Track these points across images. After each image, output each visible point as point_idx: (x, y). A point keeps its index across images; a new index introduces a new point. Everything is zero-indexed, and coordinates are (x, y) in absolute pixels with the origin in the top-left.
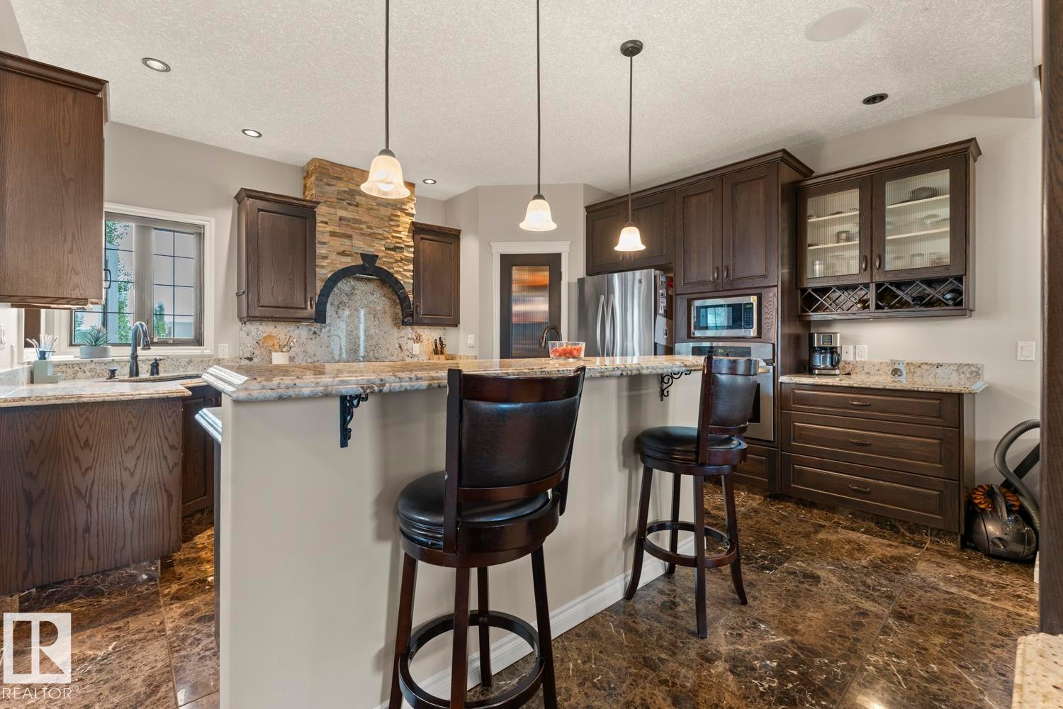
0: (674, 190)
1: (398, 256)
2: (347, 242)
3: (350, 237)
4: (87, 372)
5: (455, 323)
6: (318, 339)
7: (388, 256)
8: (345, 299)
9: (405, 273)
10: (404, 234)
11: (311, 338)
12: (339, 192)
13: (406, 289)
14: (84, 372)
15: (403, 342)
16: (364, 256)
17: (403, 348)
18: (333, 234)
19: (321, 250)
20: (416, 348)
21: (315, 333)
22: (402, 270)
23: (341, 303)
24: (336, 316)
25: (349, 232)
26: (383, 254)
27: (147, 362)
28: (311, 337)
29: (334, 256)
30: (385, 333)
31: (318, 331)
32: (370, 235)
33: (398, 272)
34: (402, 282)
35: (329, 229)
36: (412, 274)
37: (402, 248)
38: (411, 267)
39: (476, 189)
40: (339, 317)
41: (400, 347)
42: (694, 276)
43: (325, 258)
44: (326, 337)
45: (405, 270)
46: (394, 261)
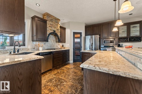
0: (101, 24)
1: (58, 31)
2: (51, 28)
3: (52, 27)
5: (65, 42)
10: (59, 28)
12: (50, 19)
13: (59, 37)
16: (54, 31)
18: (49, 26)
19: (48, 29)
20: (59, 46)
25: (52, 26)
26: (56, 31)
29: (49, 30)
32: (55, 27)
34: (59, 35)
35: (49, 25)
38: (60, 33)
39: (70, 22)
42: (104, 36)
43: (48, 30)
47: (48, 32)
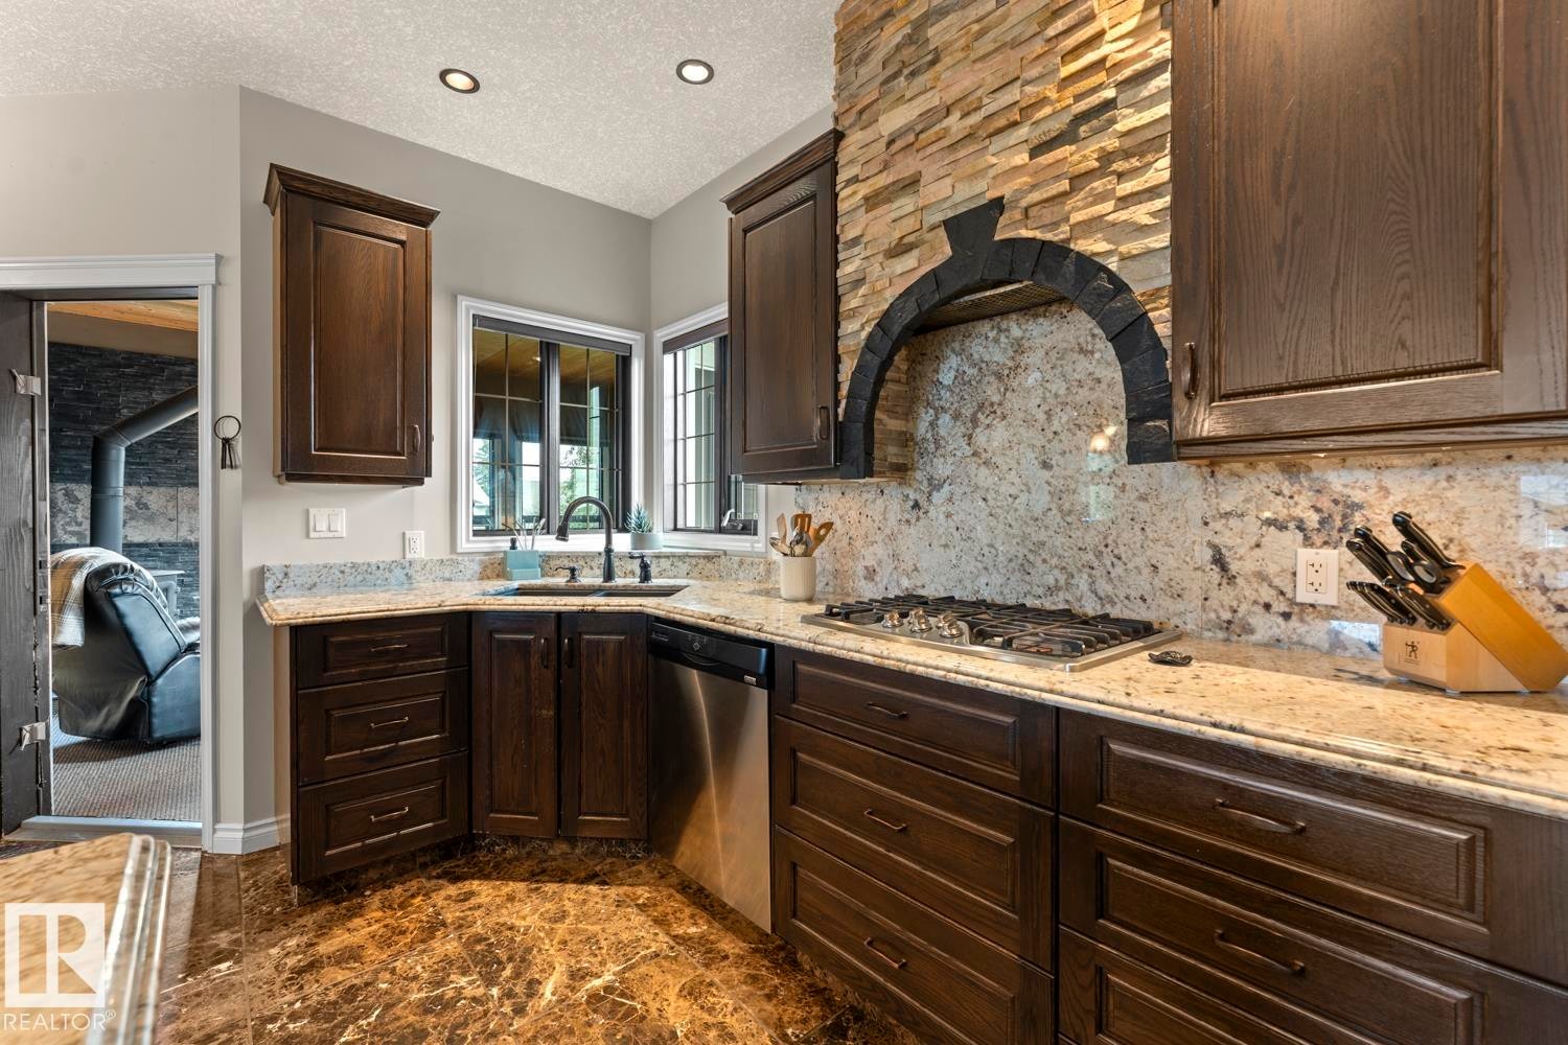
1: (1088, 151)
2: (907, 204)
4: (595, 569)
6: (922, 522)
7: (1042, 177)
8: (992, 392)
9: (1123, 215)
11: (908, 521)
13: (1138, 290)
14: (592, 568)
15: (1228, 537)
16: (952, 226)
17: (1234, 567)
21: (916, 506)
22: (1109, 206)
23: (981, 407)
24: (968, 451)
25: (912, 167)
26: (1024, 180)
27: (687, 560)
28: (907, 516)
30: (1143, 498)
31: (923, 502)
32: (972, 135)
33: (1091, 226)
34: (1113, 264)
35: (862, 191)
36: (1165, 201)
37: (1109, 104)
38: (1159, 171)
40: (975, 454)
41: (1219, 561)
44: (942, 517)
45: (1125, 201)
46: (1065, 185)
47: (854, 313)
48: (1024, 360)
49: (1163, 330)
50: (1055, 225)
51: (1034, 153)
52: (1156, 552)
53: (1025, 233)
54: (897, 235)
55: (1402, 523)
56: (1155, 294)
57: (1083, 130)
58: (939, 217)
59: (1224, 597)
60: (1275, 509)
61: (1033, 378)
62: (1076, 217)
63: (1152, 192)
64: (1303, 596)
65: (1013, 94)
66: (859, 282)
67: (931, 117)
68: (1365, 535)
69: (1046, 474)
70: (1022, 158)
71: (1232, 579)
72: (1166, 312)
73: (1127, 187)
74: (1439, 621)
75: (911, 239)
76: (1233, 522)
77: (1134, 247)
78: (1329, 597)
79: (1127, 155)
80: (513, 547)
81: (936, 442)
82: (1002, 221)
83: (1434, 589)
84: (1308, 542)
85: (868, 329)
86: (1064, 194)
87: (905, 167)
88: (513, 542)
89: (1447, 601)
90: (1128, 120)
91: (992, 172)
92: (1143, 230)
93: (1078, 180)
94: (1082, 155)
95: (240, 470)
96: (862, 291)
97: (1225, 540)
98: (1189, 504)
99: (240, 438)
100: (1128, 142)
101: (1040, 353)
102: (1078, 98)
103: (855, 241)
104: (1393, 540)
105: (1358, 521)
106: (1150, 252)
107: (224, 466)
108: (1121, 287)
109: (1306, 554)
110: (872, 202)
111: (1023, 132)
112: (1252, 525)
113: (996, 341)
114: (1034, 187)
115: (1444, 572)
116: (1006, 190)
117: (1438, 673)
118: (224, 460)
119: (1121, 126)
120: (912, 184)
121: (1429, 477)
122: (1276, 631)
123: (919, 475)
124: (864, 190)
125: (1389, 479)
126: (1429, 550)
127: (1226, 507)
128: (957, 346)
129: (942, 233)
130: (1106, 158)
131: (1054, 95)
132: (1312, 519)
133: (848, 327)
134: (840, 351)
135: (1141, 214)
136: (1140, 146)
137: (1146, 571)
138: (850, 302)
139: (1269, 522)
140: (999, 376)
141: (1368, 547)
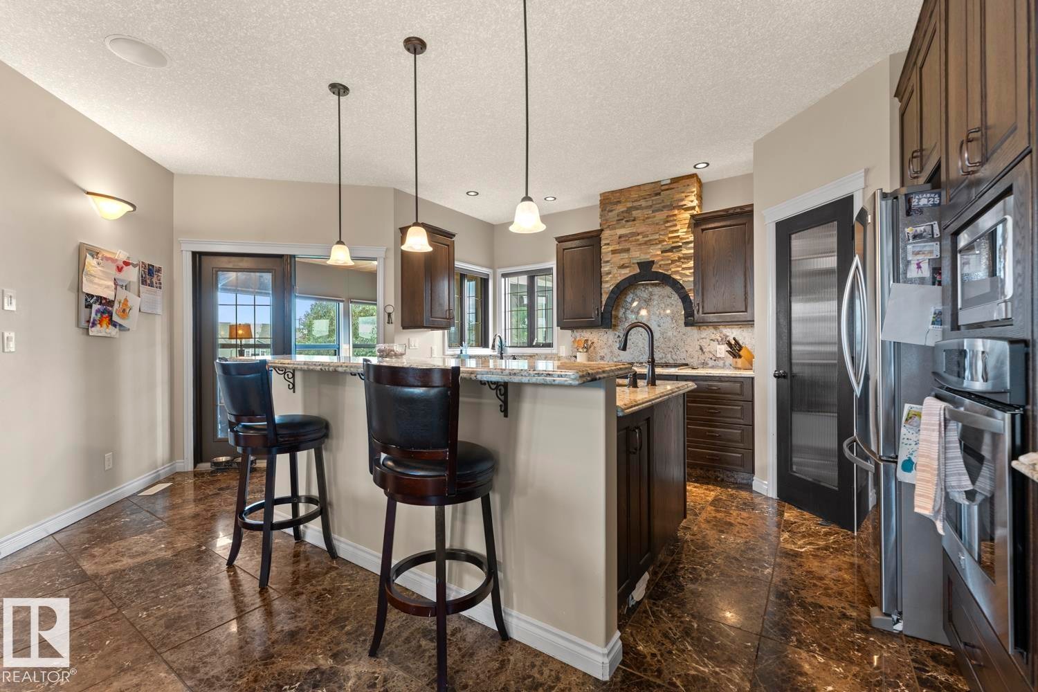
2: (626, 255)
7: (664, 258)
9: (683, 272)
10: (683, 231)
12: (618, 214)
13: (687, 289)
15: (703, 343)
16: (640, 264)
17: (704, 350)
19: (606, 268)
21: (619, 337)
22: (680, 269)
26: (659, 258)
28: (615, 340)
29: (615, 271)
30: (684, 335)
31: (621, 336)
32: (646, 243)
33: (677, 272)
34: (681, 282)
36: (692, 271)
37: (680, 246)
38: (691, 264)
41: (701, 349)
45: (684, 269)
46: (670, 262)
47: (607, 282)
48: (653, 297)
49: (692, 298)
50: (667, 270)
51: (662, 252)
52: (687, 348)
53: (661, 271)
54: (622, 263)
55: (734, 339)
56: (690, 290)
57: (674, 250)
58: (635, 261)
59: (702, 357)
60: (713, 337)
61: (655, 302)
62: (673, 270)
63: (689, 268)
64: (718, 356)
65: (657, 236)
66: (609, 273)
67: (633, 234)
68: (729, 341)
69: (659, 328)
70: (659, 253)
71: (704, 353)
72: (692, 294)
73: (684, 266)
74: (740, 357)
75: (627, 265)
76: (704, 340)
77: (686, 279)
78: (723, 356)
79: (684, 258)
80: (461, 353)
81: (626, 318)
82: (654, 266)
83: (739, 351)
84: (719, 344)
85: (612, 287)
86: (670, 264)
87: (626, 245)
88: (461, 351)
89: (741, 353)
90: (685, 251)
91: (651, 254)
92: (687, 276)
93: (673, 262)
94: (675, 256)
95: (393, 325)
96: (610, 276)
97: (703, 344)
98: (695, 336)
99: (393, 313)
100: (684, 256)
101: (657, 296)
102: (673, 243)
103: (608, 262)
104: (733, 342)
105: (728, 339)
106: (689, 281)
107: (388, 323)
108: (683, 288)
109: (719, 347)
110: (614, 252)
111: (660, 246)
112: (708, 340)
113: (645, 291)
114: (662, 260)
115: (741, 348)
116: (656, 259)
117: (739, 366)
118: (389, 320)
119: (683, 252)
120: (628, 250)
121: (740, 330)
122: (713, 364)
123: (620, 328)
124: (611, 248)
125: (733, 330)
126: (739, 344)
127: (703, 336)
128: (632, 291)
129: (637, 265)
130: (680, 258)
131: (667, 240)
132: (720, 339)
133: (605, 286)
134: (602, 292)
135: (687, 272)
136: (687, 258)
137: (685, 352)
138: (606, 278)
139: (711, 340)
140: (645, 301)
141: (729, 344)
